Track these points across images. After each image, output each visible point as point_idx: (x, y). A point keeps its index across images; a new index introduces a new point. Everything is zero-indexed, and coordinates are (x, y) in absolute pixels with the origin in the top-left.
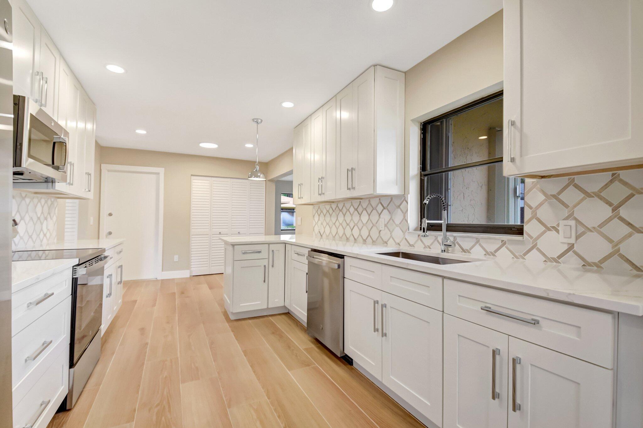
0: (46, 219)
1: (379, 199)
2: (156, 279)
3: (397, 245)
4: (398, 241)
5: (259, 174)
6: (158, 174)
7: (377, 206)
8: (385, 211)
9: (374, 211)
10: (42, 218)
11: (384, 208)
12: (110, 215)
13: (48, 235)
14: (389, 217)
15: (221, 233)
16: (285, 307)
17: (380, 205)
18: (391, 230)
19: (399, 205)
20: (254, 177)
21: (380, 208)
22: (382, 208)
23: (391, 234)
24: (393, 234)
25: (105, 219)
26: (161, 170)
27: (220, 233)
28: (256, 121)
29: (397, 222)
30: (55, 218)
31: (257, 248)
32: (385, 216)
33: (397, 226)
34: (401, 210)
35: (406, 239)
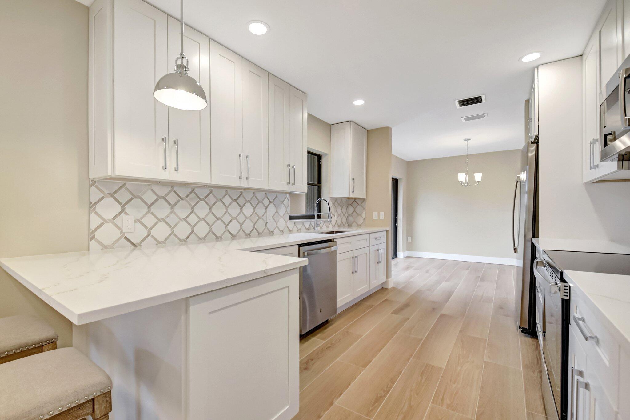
1: (266, 193)
3: (281, 232)
4: (281, 229)
7: (263, 200)
8: (272, 205)
9: (260, 204)
11: (271, 202)
14: (275, 211)
17: (266, 199)
18: (277, 221)
19: (282, 201)
21: (266, 202)
22: (269, 202)
23: (276, 224)
24: (278, 224)
29: (282, 214)
32: (272, 209)
33: (282, 217)
34: (284, 205)
35: (287, 227)
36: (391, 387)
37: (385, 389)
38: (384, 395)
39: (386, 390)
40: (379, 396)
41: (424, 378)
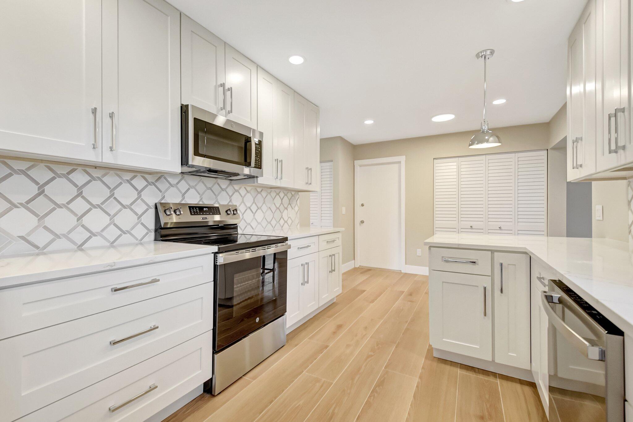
0: (286, 209)
2: (400, 272)
5: (487, 138)
6: (399, 162)
10: (282, 208)
12: (363, 205)
13: (289, 222)
15: (473, 227)
16: (529, 372)
20: (477, 144)
25: (358, 209)
26: (402, 159)
27: (471, 227)
28: (482, 56)
30: (296, 208)
31: (472, 255)
36: (370, 397)
37: (376, 395)
38: (376, 388)
39: (375, 393)
40: (381, 387)
41: (331, 411)
